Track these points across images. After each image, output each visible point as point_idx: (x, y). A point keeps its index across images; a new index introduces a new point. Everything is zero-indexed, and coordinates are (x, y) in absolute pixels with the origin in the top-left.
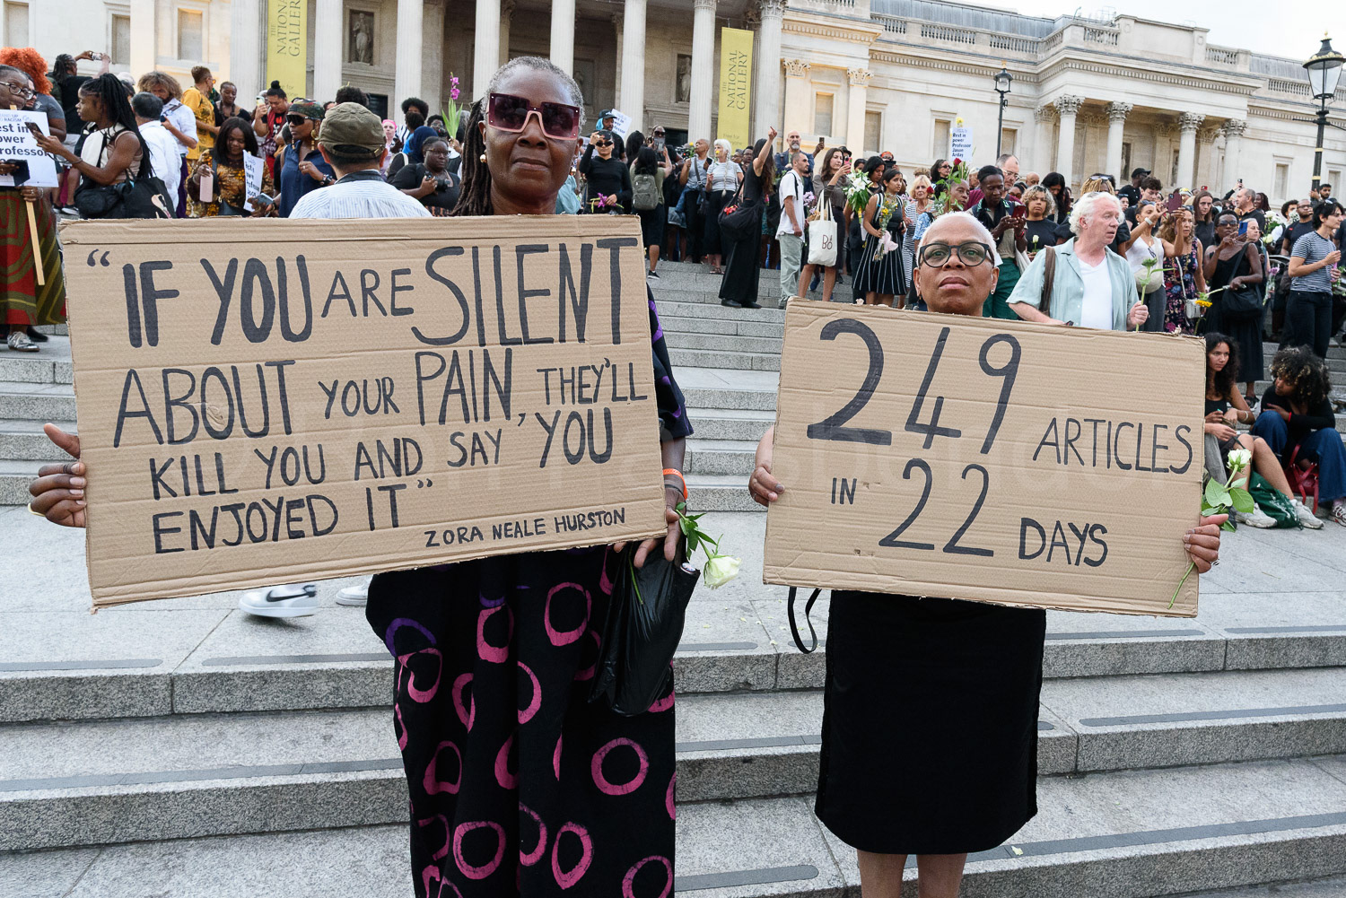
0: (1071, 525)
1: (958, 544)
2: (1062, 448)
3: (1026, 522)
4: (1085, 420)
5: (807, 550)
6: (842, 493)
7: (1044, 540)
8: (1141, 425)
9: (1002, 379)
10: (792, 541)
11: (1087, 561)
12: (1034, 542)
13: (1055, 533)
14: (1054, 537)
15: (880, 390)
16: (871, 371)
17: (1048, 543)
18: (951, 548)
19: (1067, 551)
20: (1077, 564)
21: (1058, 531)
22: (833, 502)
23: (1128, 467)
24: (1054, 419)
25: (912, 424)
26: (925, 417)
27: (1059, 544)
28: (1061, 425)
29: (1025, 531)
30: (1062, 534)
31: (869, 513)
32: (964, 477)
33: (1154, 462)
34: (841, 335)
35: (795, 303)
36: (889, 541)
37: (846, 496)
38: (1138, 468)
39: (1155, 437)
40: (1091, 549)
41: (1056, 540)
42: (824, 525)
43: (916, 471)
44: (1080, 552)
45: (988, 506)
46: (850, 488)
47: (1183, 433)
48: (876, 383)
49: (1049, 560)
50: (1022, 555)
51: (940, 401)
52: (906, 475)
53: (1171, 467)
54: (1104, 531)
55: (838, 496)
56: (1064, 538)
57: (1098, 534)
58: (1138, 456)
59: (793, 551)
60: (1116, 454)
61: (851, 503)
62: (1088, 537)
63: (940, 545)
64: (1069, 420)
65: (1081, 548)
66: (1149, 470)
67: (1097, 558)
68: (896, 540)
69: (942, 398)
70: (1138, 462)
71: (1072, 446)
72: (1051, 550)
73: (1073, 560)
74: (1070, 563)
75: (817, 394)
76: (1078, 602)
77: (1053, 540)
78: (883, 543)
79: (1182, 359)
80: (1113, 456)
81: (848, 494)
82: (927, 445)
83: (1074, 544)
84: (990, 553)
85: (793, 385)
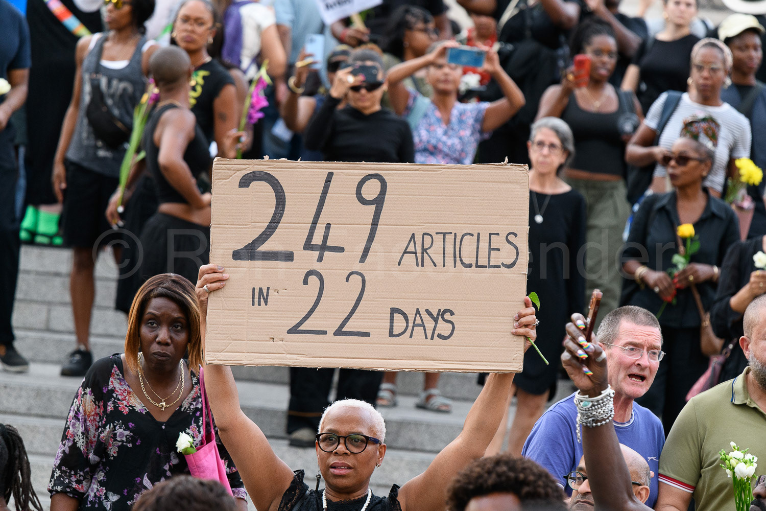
0: (428, 312)
1: (344, 329)
2: (419, 255)
3: (394, 311)
4: (437, 233)
5: (236, 340)
6: (259, 298)
7: (407, 323)
8: (479, 234)
9: (373, 207)
10: (225, 334)
11: (440, 336)
12: (400, 324)
13: (415, 317)
14: (415, 320)
15: (284, 221)
16: (277, 208)
17: (411, 325)
18: (339, 332)
19: (425, 330)
20: (432, 338)
21: (418, 315)
22: (253, 304)
23: (470, 266)
24: (413, 234)
25: (308, 246)
26: (317, 240)
27: (419, 325)
28: (418, 239)
29: (393, 317)
30: (421, 317)
31: (279, 311)
32: (347, 281)
33: (489, 261)
34: (254, 184)
35: (218, 163)
36: (294, 330)
37: (262, 300)
38: (477, 266)
39: (490, 243)
40: (443, 328)
41: (416, 322)
42: (248, 322)
43: (313, 279)
44: (434, 330)
45: (366, 301)
46: (265, 294)
47: (511, 238)
48: (281, 217)
49: (411, 337)
50: (391, 334)
51: (328, 226)
52: (305, 282)
53: (503, 264)
54: (452, 314)
55: (256, 300)
56: (422, 320)
57: (447, 316)
58: (477, 258)
59: (226, 341)
60: (460, 257)
61: (266, 305)
62: (440, 319)
63: (331, 331)
64: (424, 234)
65: (435, 327)
66: (486, 267)
67: (447, 333)
68: (299, 329)
69: (330, 224)
70: (477, 261)
71: (427, 253)
72: (413, 330)
73: (429, 336)
74: (426, 338)
75: (238, 228)
76: (433, 365)
77: (414, 323)
78: (290, 332)
79: (510, 182)
80: (458, 259)
81: (264, 298)
82: (320, 259)
83: (430, 324)
84: (368, 334)
85: (221, 223)
